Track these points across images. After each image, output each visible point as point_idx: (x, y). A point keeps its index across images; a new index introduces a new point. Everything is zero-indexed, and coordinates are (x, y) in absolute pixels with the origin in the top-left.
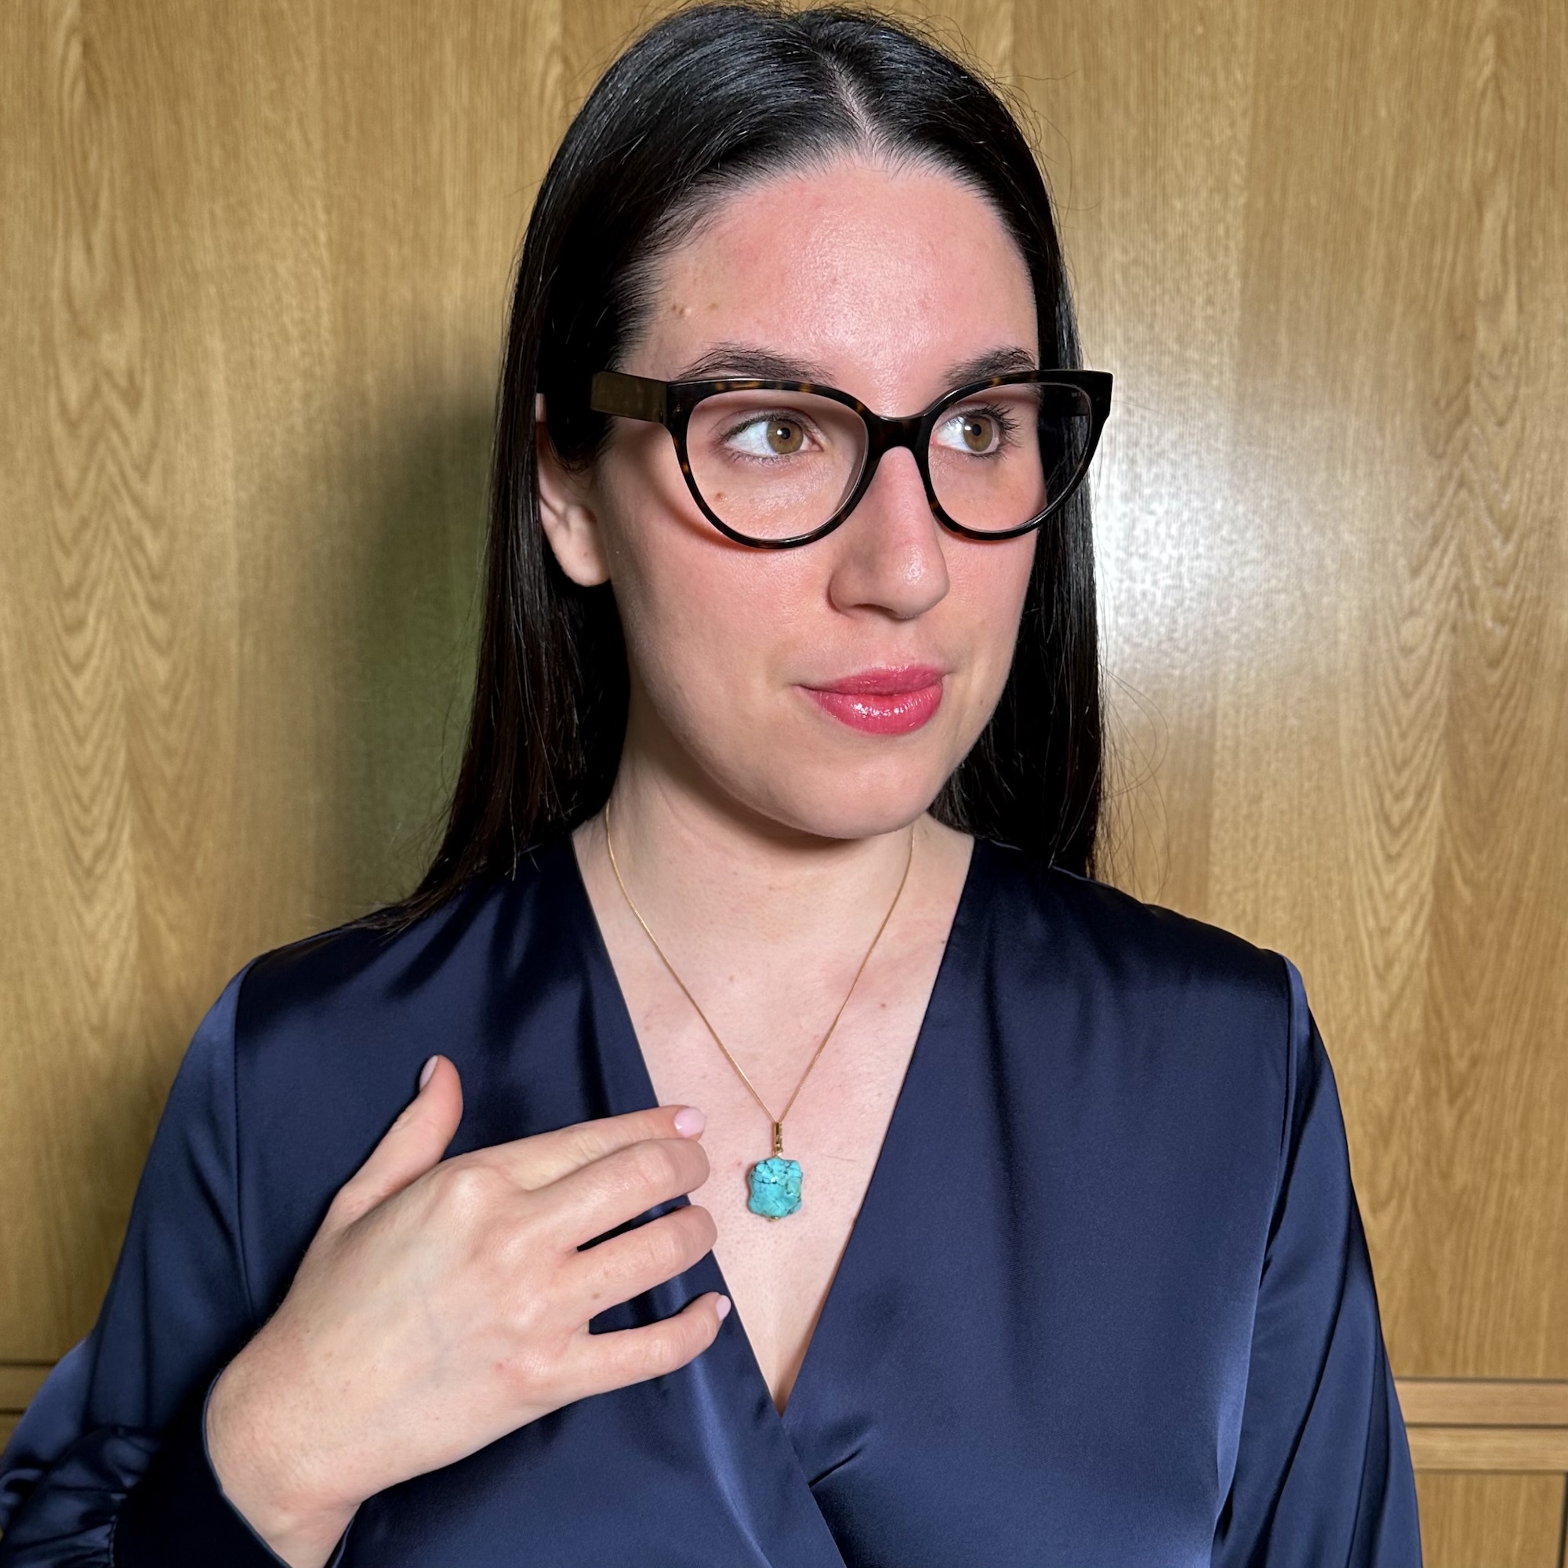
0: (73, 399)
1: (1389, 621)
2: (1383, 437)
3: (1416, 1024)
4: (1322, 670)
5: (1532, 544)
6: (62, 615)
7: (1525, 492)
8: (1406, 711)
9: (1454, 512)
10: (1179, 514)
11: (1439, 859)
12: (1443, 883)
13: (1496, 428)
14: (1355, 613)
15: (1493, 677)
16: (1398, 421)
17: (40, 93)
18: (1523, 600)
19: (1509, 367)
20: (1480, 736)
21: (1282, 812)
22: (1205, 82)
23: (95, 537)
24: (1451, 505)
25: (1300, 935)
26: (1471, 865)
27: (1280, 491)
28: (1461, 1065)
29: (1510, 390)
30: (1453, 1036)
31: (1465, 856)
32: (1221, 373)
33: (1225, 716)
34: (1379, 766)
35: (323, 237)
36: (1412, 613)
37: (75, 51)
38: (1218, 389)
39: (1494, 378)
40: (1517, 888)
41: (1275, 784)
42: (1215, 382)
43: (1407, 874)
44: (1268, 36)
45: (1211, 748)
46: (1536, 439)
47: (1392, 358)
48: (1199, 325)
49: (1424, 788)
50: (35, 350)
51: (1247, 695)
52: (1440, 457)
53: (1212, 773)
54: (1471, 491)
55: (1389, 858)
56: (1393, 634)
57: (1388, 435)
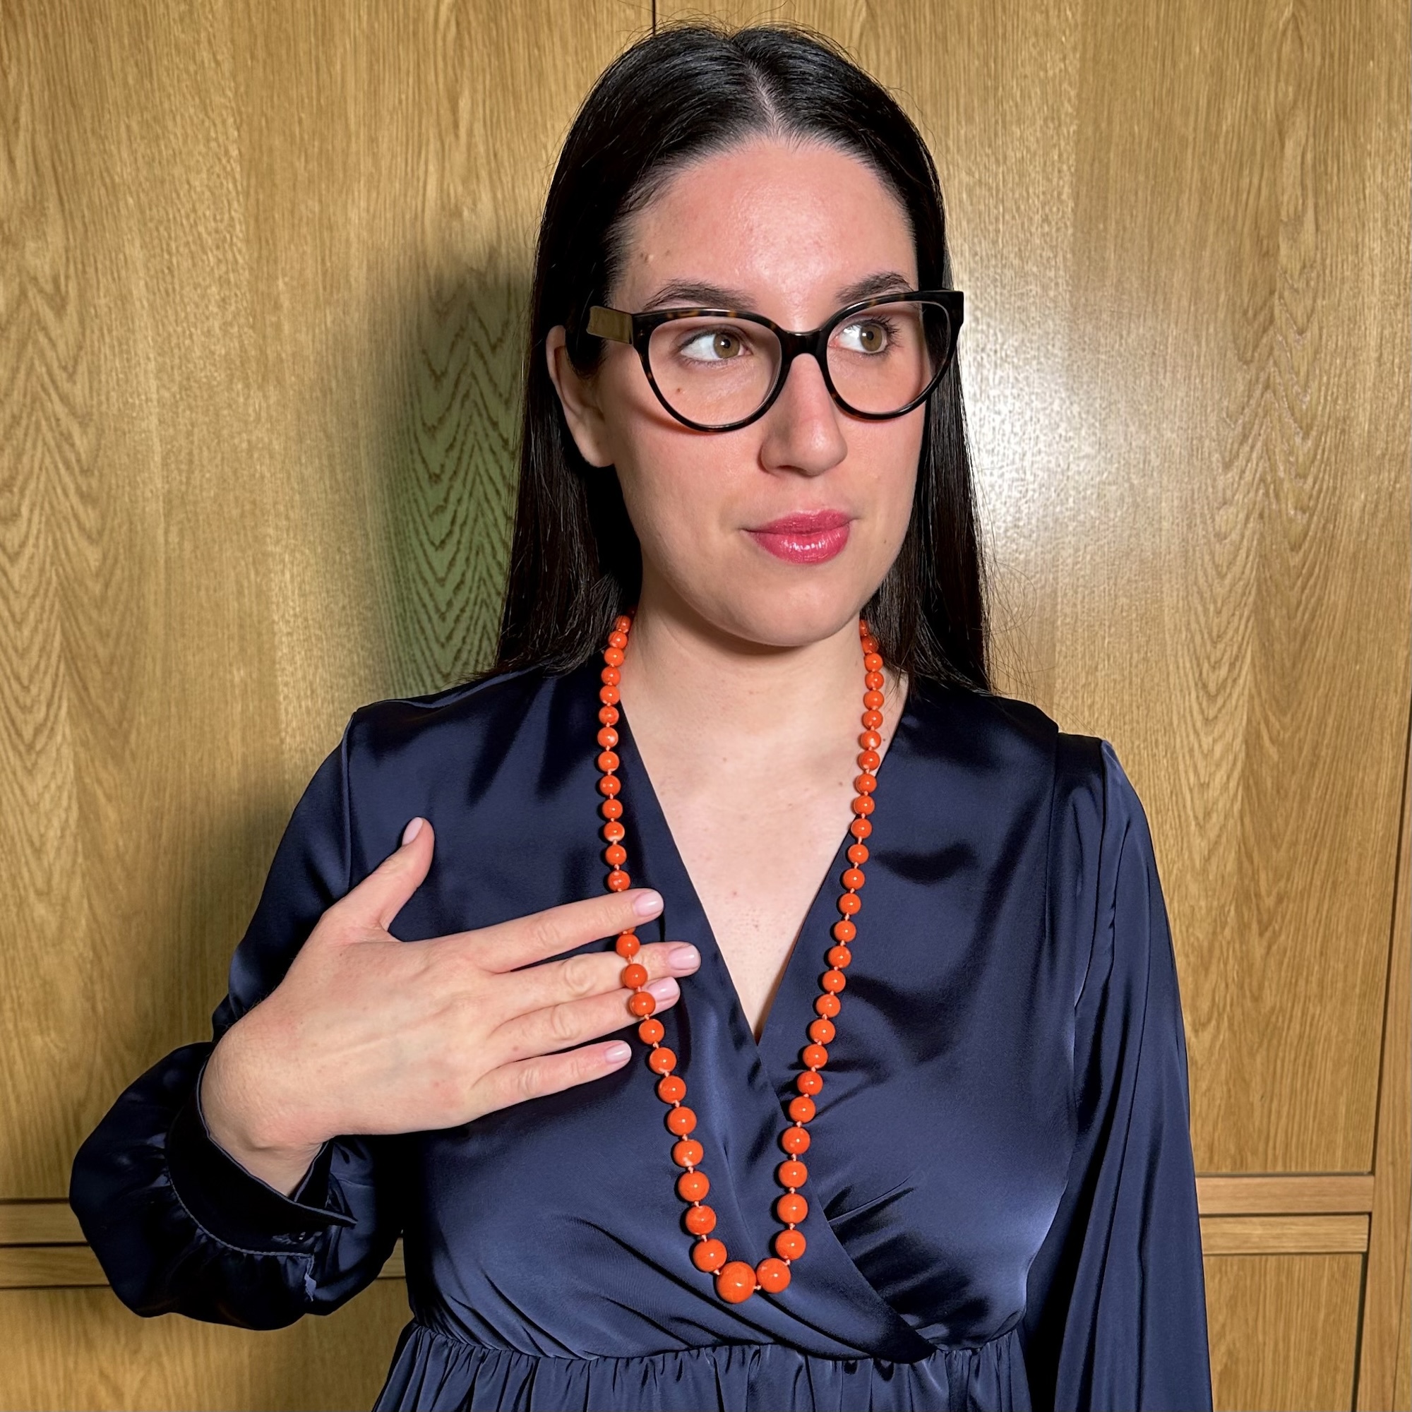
1: (1206, 510)
3: (1231, 866)
4: (1148, 555)
5: (1329, 440)
7: (1322, 395)
8: (1220, 591)
9: (1260, 411)
10: (1022, 414)
11: (1249, 721)
12: (1252, 743)
13: (1297, 337)
14: (1177, 503)
15: (1295, 560)
16: (1211, 330)
18: (1320, 491)
19: (1308, 281)
20: (1284, 612)
21: (1115, 681)
22: (1040, 19)
23: (26, 433)
24: (1259, 405)
26: (1277, 726)
27: (1111, 393)
28: (1269, 902)
29: (1309, 302)
30: (1263, 876)
31: (1272, 719)
32: (1057, 284)
34: (1198, 639)
36: (1225, 502)
38: (1054, 301)
39: (1295, 291)
40: (1316, 746)
41: (1108, 656)
42: (1052, 294)
43: (1222, 736)
45: (1053, 623)
46: (1332, 346)
47: (1206, 271)
48: (1037, 241)
49: (1237, 658)
51: (1083, 576)
52: (1247, 363)
53: (1054, 646)
54: (1275, 393)
55: (1207, 721)
56: (1209, 522)
57: (1203, 342)
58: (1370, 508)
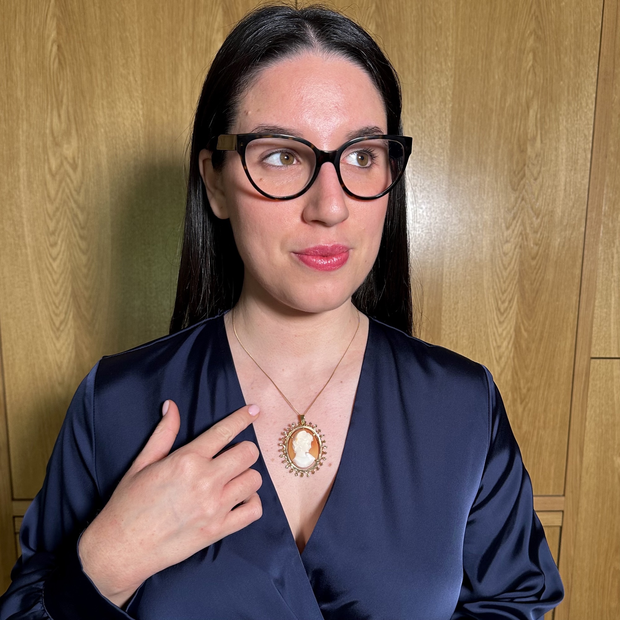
0: (54, 167)
1: (500, 244)
3: (509, 377)
4: (478, 260)
5: (546, 219)
6: (49, 241)
7: (543, 203)
8: (505, 274)
9: (520, 209)
10: (430, 209)
11: (516, 323)
12: (517, 331)
13: (534, 181)
14: (488, 242)
16: (502, 179)
17: (42, 62)
18: (543, 237)
19: (538, 161)
20: (529, 282)
21: (465, 307)
22: (438, 66)
23: (61, 214)
24: (519, 206)
25: (471, 347)
26: (526, 324)
27: (464, 201)
28: (524, 391)
29: (538, 168)
30: (522, 381)
31: (525, 322)
32: (444, 162)
33: (446, 275)
34: (497, 292)
35: (141, 113)
36: (507, 241)
37: (55, 48)
38: (443, 168)
39: (533, 164)
40: (542, 332)
41: (463, 298)
42: (442, 165)
43: (506, 328)
44: (459, 51)
45: (442, 286)
46: (547, 184)
48: (437, 146)
49: (511, 299)
50: (41, 150)
51: (453, 269)
52: (516, 190)
53: (442, 294)
54: (526, 202)
55: (500, 323)
56: (501, 248)
57: (499, 183)
58: (562, 244)
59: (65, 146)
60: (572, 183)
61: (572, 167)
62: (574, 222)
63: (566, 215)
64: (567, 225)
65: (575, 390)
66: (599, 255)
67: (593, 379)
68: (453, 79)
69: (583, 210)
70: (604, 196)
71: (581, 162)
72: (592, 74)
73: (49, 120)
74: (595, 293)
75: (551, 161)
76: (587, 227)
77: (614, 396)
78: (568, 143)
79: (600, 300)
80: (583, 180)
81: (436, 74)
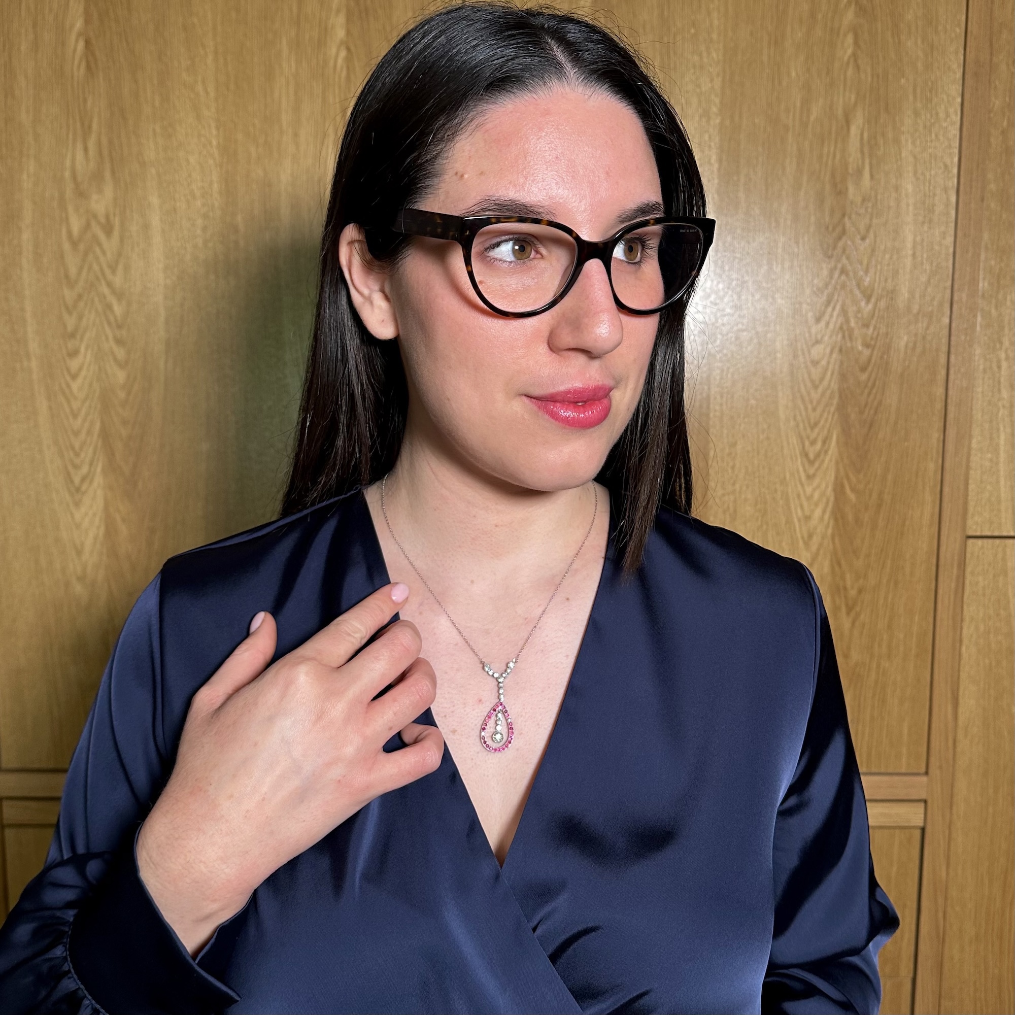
1: (804, 346)
2: (798, 247)
4: (768, 374)
5: (882, 304)
6: (66, 347)
7: (877, 277)
8: (815, 396)
9: (838, 287)
11: (836, 478)
12: (839, 490)
13: (860, 242)
14: (785, 342)
15: (864, 377)
16: (806, 239)
17: (61, 67)
18: (878, 335)
19: (866, 208)
20: (857, 409)
21: (748, 452)
22: (696, 58)
23: (86, 305)
24: (837, 283)
26: (854, 479)
27: (742, 276)
28: (853, 593)
29: (867, 221)
30: (848, 576)
31: (851, 476)
34: (801, 426)
35: (214, 143)
36: (817, 342)
37: (81, 45)
39: (858, 214)
40: (881, 493)
41: (744, 436)
43: (818, 486)
44: (730, 34)
45: (708, 415)
46: (882, 247)
47: (802, 204)
49: (827, 438)
50: (55, 204)
51: (727, 387)
52: (830, 257)
54: (847, 275)
55: (810, 477)
56: (807, 354)
57: (801, 246)
58: (911, 345)
59: (95, 197)
60: (925, 244)
61: (925, 217)
62: (930, 309)
63: (917, 296)
64: (918, 313)
65: (940, 592)
66: (976, 364)
67: (972, 573)
68: (720, 79)
69: (945, 288)
70: (981, 265)
71: (939, 208)
72: (955, 66)
73: (69, 156)
74: (971, 427)
75: (889, 208)
76: (954, 316)
77: (1009, 602)
78: (917, 179)
79: (979, 438)
80: (944, 238)
81: (692, 71)
